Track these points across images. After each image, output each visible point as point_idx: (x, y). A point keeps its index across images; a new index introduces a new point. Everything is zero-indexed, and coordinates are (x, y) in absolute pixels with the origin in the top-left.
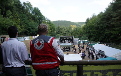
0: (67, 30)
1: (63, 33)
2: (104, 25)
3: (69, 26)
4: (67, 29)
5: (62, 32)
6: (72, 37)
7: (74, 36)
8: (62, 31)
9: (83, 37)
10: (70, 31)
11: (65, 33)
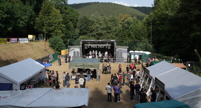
0: (105, 26)
1: (94, 33)
2: (191, 13)
3: (111, 16)
4: (106, 24)
5: (92, 31)
6: (112, 44)
7: (117, 42)
8: (93, 27)
9: (141, 45)
10: (114, 30)
11: (100, 31)
